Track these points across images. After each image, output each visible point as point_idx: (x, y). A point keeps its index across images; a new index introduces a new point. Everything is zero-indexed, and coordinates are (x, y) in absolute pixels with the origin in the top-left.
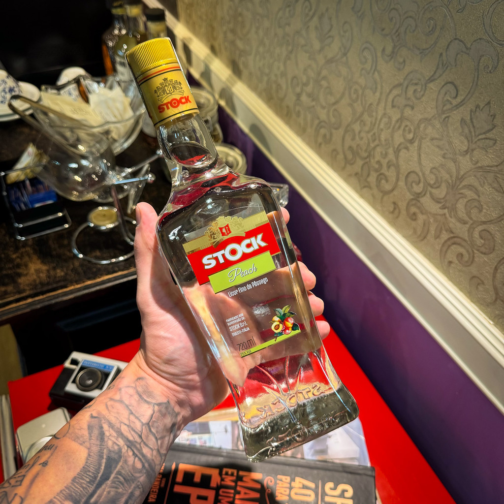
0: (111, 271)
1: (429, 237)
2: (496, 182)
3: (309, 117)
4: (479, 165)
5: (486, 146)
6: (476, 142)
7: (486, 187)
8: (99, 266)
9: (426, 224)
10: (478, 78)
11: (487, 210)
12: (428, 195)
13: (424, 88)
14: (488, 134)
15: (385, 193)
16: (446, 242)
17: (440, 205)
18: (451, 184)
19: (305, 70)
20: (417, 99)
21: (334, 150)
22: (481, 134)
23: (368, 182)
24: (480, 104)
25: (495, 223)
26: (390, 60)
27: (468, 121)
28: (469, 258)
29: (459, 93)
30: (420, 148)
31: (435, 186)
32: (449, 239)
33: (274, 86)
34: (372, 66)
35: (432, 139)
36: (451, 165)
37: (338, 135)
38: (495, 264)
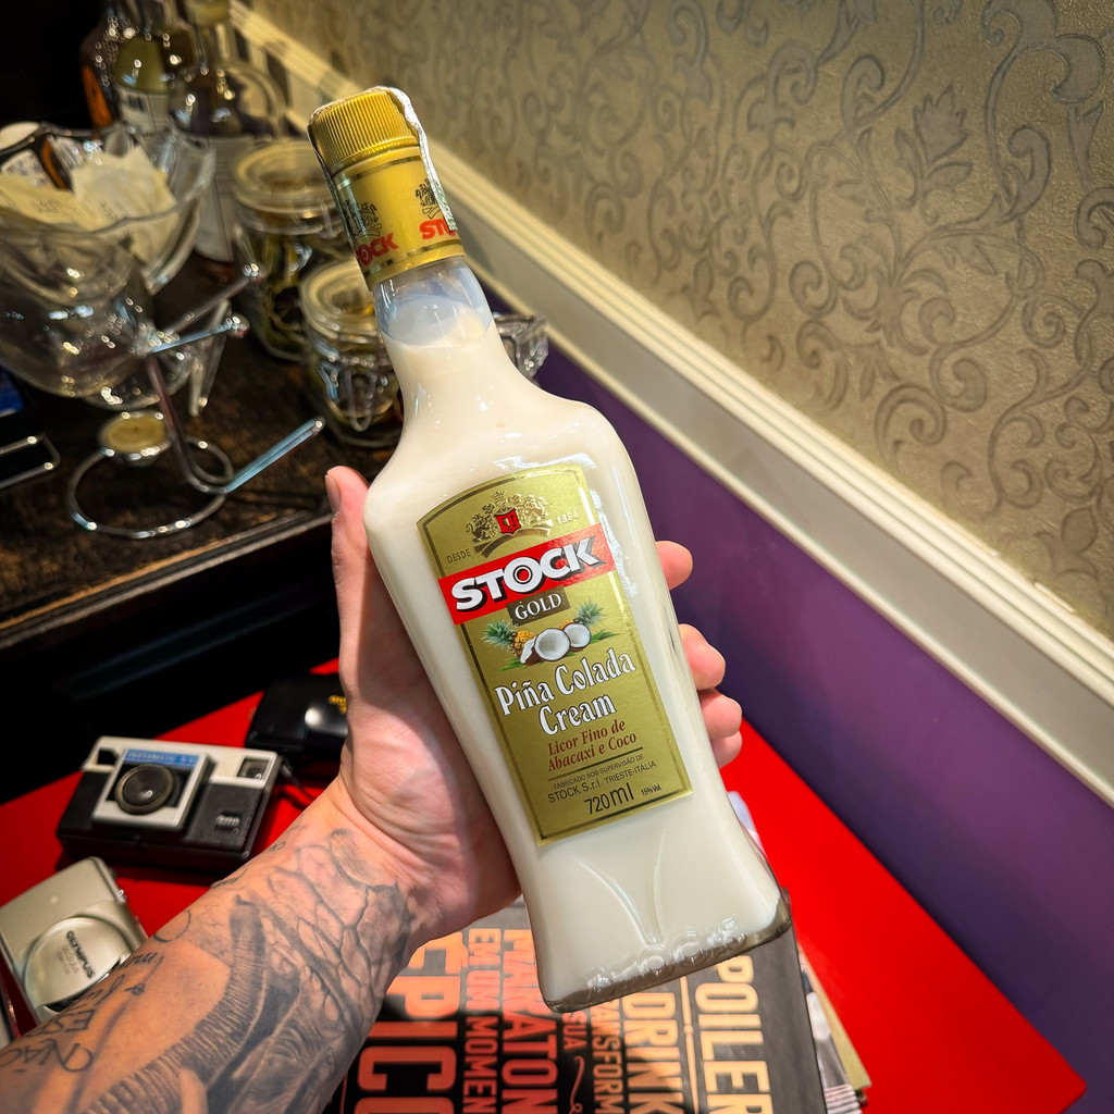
0: (166, 551)
1: (849, 397)
2: (978, 252)
3: (570, 178)
4: (941, 222)
5: (951, 180)
6: (930, 176)
7: (960, 267)
8: (136, 544)
9: (841, 371)
10: (923, 40)
11: (965, 316)
12: (840, 306)
13: (813, 76)
14: (953, 156)
15: (750, 319)
16: (884, 401)
17: (867, 324)
18: (886, 275)
19: (552, 75)
20: (801, 102)
21: (632, 244)
22: (939, 157)
23: (711, 302)
24: (932, 93)
25: (984, 340)
26: (737, 26)
27: (911, 134)
28: (937, 426)
29: (887, 76)
30: (815, 207)
31: (853, 285)
32: (891, 393)
33: (485, 122)
34: (698, 46)
35: (839, 184)
36: (884, 233)
37: (636, 207)
38: (992, 428)
